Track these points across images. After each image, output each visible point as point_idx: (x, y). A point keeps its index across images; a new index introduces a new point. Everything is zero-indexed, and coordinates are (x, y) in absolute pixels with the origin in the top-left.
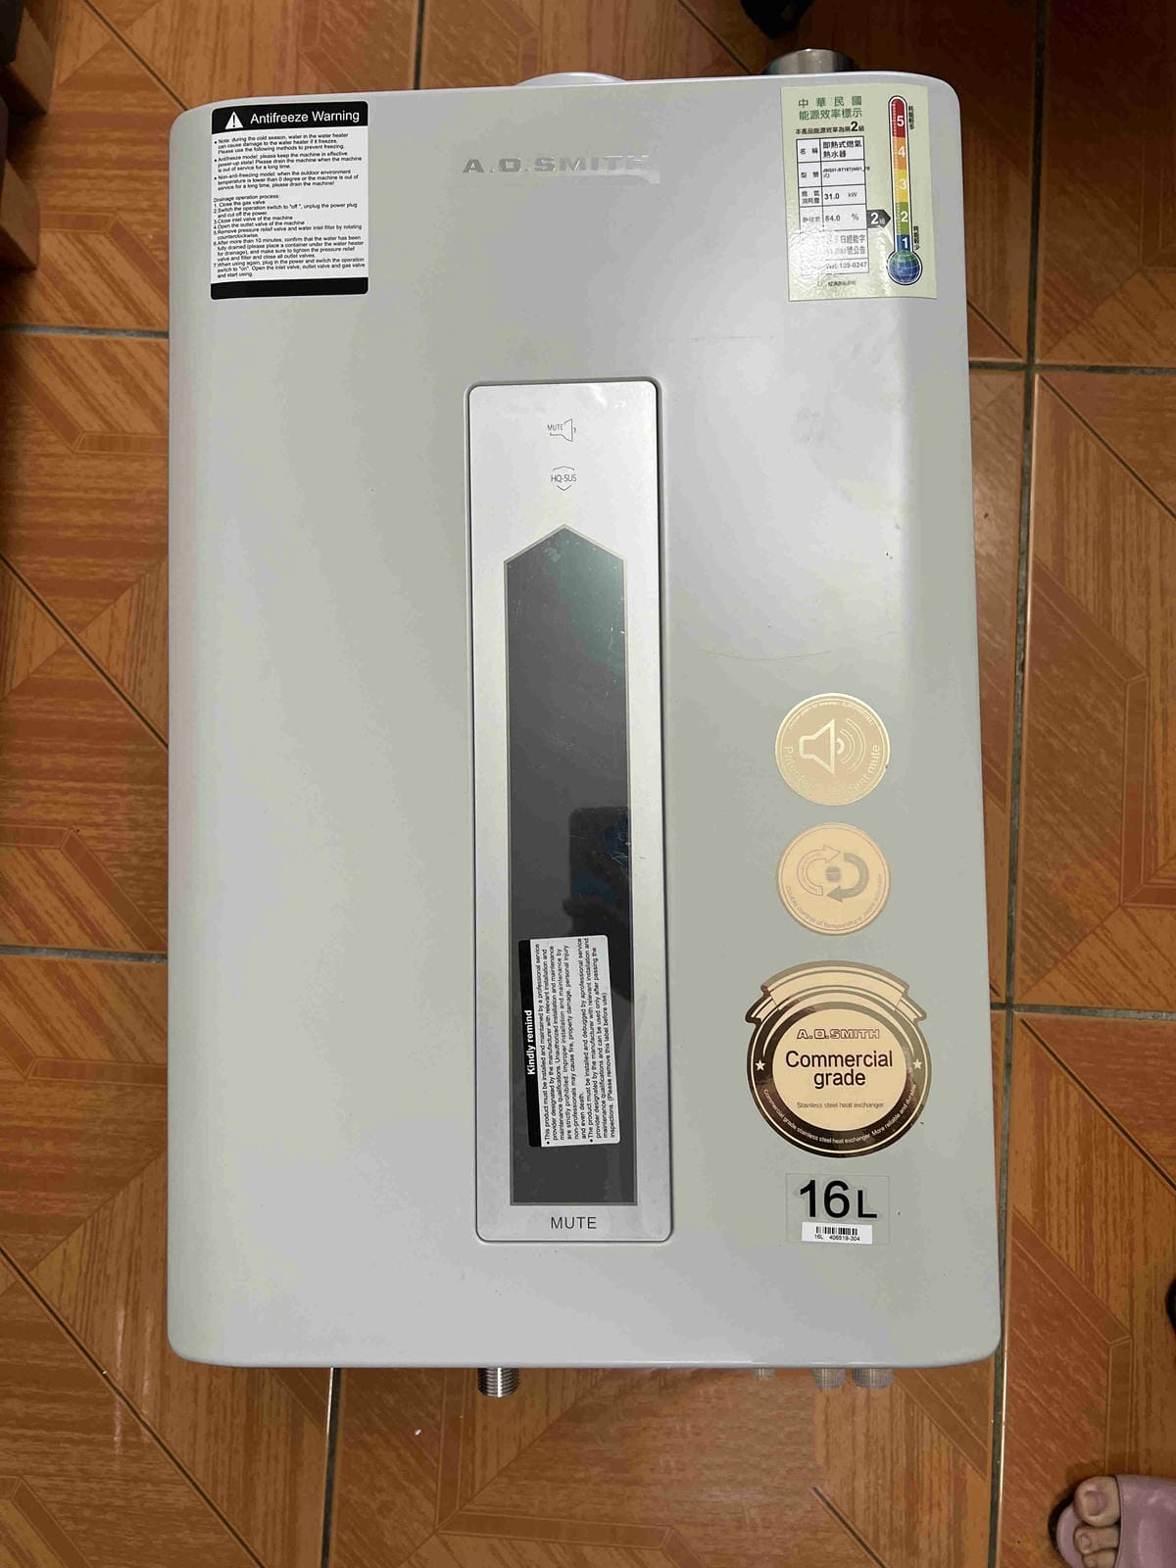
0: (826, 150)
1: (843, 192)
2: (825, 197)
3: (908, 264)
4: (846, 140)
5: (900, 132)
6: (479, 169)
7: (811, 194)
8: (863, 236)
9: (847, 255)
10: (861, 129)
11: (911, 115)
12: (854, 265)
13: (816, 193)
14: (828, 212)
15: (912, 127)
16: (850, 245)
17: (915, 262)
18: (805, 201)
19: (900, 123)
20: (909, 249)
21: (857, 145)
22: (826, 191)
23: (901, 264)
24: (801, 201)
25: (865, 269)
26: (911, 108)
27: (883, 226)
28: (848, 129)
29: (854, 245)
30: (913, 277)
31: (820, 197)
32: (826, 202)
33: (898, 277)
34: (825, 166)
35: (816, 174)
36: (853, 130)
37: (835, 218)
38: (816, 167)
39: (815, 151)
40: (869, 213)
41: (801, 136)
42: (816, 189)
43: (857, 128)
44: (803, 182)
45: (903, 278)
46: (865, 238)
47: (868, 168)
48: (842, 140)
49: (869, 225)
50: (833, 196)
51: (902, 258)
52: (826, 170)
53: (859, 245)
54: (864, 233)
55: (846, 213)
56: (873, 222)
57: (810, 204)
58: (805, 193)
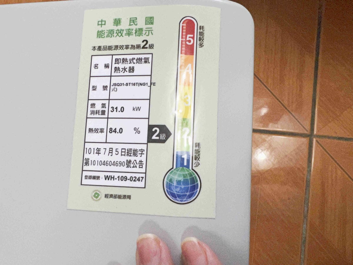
0: (117, 65)
1: (128, 105)
2: (111, 109)
3: (185, 182)
4: (136, 57)
5: (190, 50)
7: (98, 107)
8: (142, 150)
9: (124, 169)
10: (151, 46)
11: (202, 34)
12: (131, 179)
13: (103, 105)
14: (113, 124)
15: (201, 45)
16: (129, 158)
17: (193, 180)
18: (93, 112)
19: (190, 41)
20: (188, 166)
21: (146, 62)
22: (113, 104)
23: (179, 182)
24: (89, 113)
25: (141, 184)
26: (202, 28)
27: (164, 141)
28: (138, 47)
29: (132, 158)
30: (190, 196)
31: (106, 110)
32: (111, 115)
33: (173, 195)
34: (115, 80)
35: (105, 88)
36: (144, 47)
37: (118, 130)
38: (106, 82)
39: (107, 66)
40: (150, 127)
41: (97, 52)
42: (104, 102)
43: (147, 46)
44: (93, 95)
45: (179, 196)
46: (145, 152)
47: (154, 84)
48: (131, 57)
49: (150, 140)
50: (119, 109)
51: (180, 176)
52: (115, 84)
53: (138, 159)
54: (144, 147)
55: (128, 126)
56: (154, 137)
57: (97, 116)
58: (93, 105)
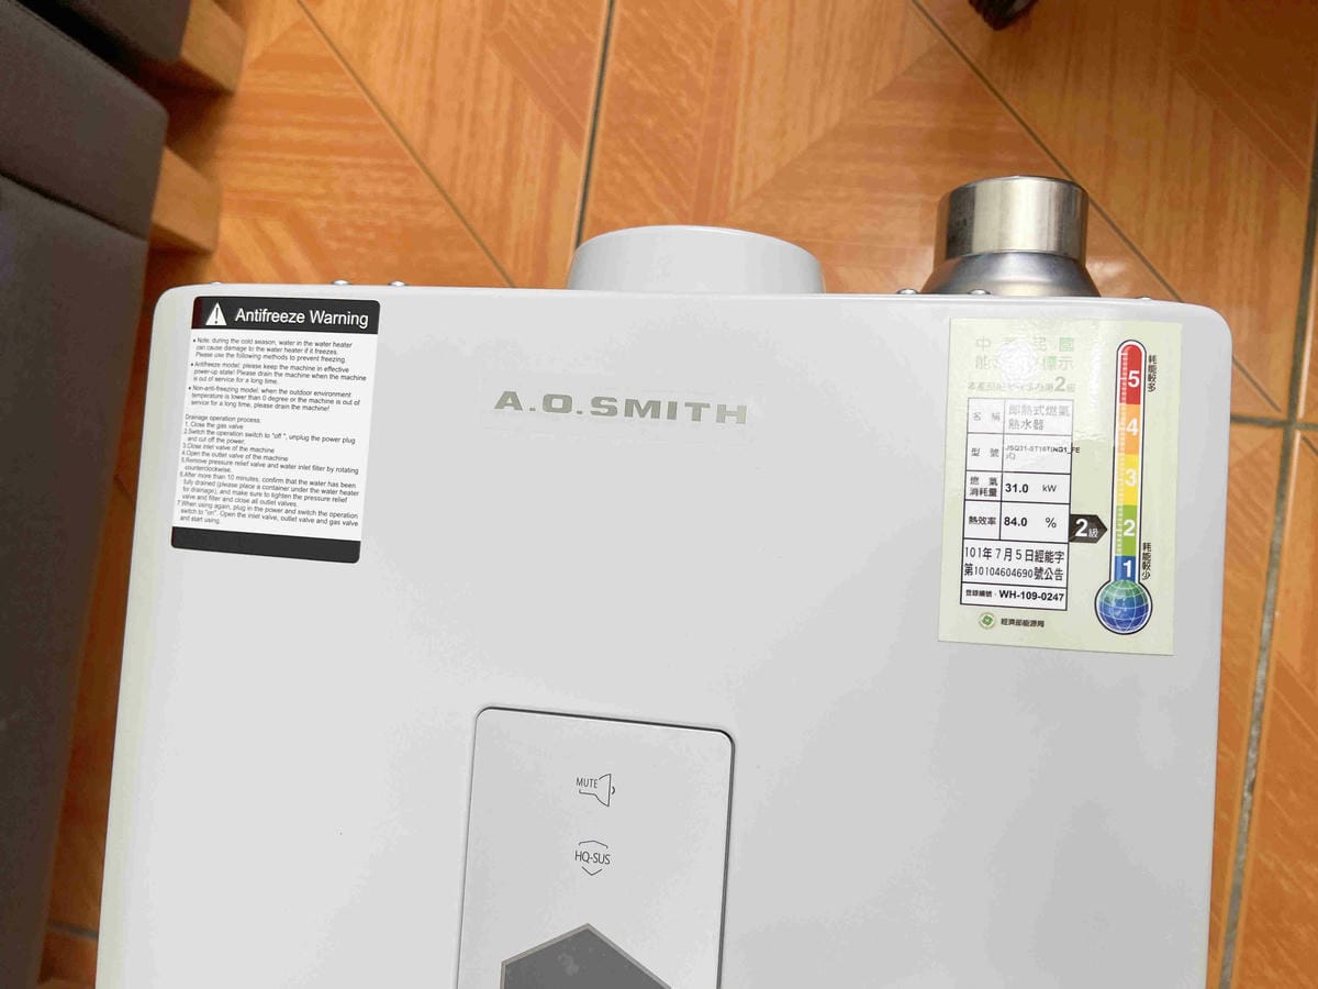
0: (1012, 416)
1: (1036, 483)
2: (1005, 488)
3: (1130, 602)
4: (1046, 404)
5: (1133, 396)
6: (517, 405)
7: (984, 483)
8: (1060, 554)
9: (1032, 581)
10: (1071, 389)
11: (1152, 369)
12: (1044, 597)
13: (993, 481)
14: (1011, 511)
15: (1152, 388)
16: (1039, 565)
17: (1141, 599)
18: (975, 492)
19: (1134, 382)
20: (1133, 578)
21: (1062, 413)
22: (1009, 478)
23: (1119, 602)
24: (968, 491)
25: (1060, 604)
26: (1152, 359)
27: (1094, 540)
28: (1050, 387)
29: (1045, 565)
30: (1137, 623)
31: (998, 488)
32: (1006, 496)
33: (1111, 621)
34: (1010, 441)
35: (994, 452)
36: (1058, 389)
37: (1019, 521)
38: (996, 442)
39: (996, 417)
40: (1073, 518)
41: (975, 393)
42: (994, 475)
43: (1064, 387)
44: (973, 463)
45: (1120, 623)
46: (1065, 557)
47: (1077, 449)
48: (1038, 404)
49: (1072, 538)
50: (1020, 488)
51: (1120, 592)
52: (1011, 447)
53: (1054, 566)
54: (1063, 548)
55: (1036, 515)
56: (1079, 534)
57: (983, 497)
58: (975, 480)
